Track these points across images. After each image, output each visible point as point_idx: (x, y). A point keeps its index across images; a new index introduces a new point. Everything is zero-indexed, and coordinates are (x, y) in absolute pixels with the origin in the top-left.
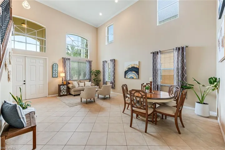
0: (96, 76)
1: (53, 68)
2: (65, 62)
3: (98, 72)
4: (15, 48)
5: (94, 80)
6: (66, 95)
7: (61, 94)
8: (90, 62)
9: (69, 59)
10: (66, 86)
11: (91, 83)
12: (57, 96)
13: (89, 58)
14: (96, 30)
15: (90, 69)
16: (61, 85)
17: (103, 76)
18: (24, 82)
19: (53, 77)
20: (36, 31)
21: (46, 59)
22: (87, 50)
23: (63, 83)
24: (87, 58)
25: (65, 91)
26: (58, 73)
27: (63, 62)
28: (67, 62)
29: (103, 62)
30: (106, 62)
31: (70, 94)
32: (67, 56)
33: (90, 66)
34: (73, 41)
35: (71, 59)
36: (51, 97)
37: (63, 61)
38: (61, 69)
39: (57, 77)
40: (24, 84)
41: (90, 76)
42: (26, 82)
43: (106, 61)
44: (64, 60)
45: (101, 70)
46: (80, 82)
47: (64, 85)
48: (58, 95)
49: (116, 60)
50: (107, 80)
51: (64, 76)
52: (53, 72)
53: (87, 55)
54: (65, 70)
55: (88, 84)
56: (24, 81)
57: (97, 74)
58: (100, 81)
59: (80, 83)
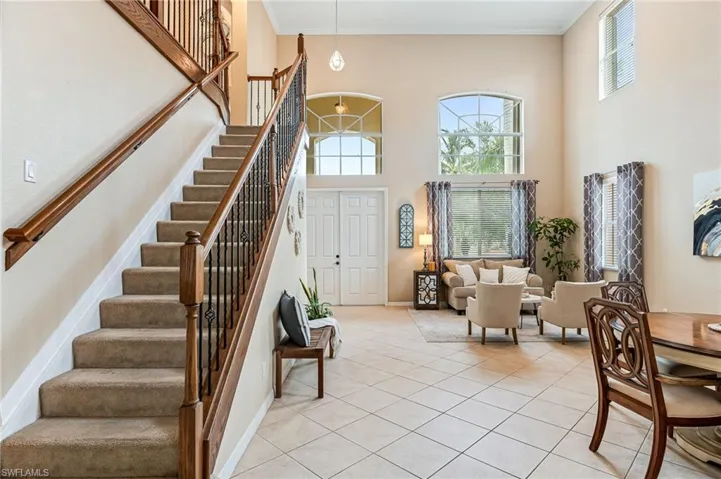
0: (555, 243)
1: (400, 219)
2: (434, 196)
3: (564, 229)
4: (322, 174)
5: (545, 259)
6: (435, 308)
7: (420, 302)
8: (528, 188)
9: (447, 185)
10: (434, 277)
11: (530, 272)
12: (410, 307)
13: (522, 171)
14: (558, 44)
15: (530, 214)
16: (421, 273)
17: (587, 242)
18: (337, 260)
19: (400, 247)
20: (361, 118)
21: (383, 192)
22: (519, 138)
23: (425, 265)
24: (518, 171)
25: (432, 294)
26: (413, 233)
27: (428, 197)
28: (442, 196)
29: (586, 178)
30: (600, 178)
31: (450, 308)
32: (439, 178)
33: (530, 203)
34: (459, 117)
35: (452, 186)
36: (396, 307)
37: (428, 195)
38: (421, 220)
39: (411, 247)
40: (338, 263)
41: (529, 245)
42: (341, 260)
43: (598, 175)
44: (433, 191)
45: (579, 217)
46: (486, 268)
47: (428, 273)
48: (412, 303)
49: (650, 166)
50: (602, 260)
51: (431, 243)
52: (400, 230)
53: (518, 158)
54: (434, 225)
55: (516, 275)
56: (338, 256)
57: (558, 236)
58: (576, 266)
59: (482, 270)
